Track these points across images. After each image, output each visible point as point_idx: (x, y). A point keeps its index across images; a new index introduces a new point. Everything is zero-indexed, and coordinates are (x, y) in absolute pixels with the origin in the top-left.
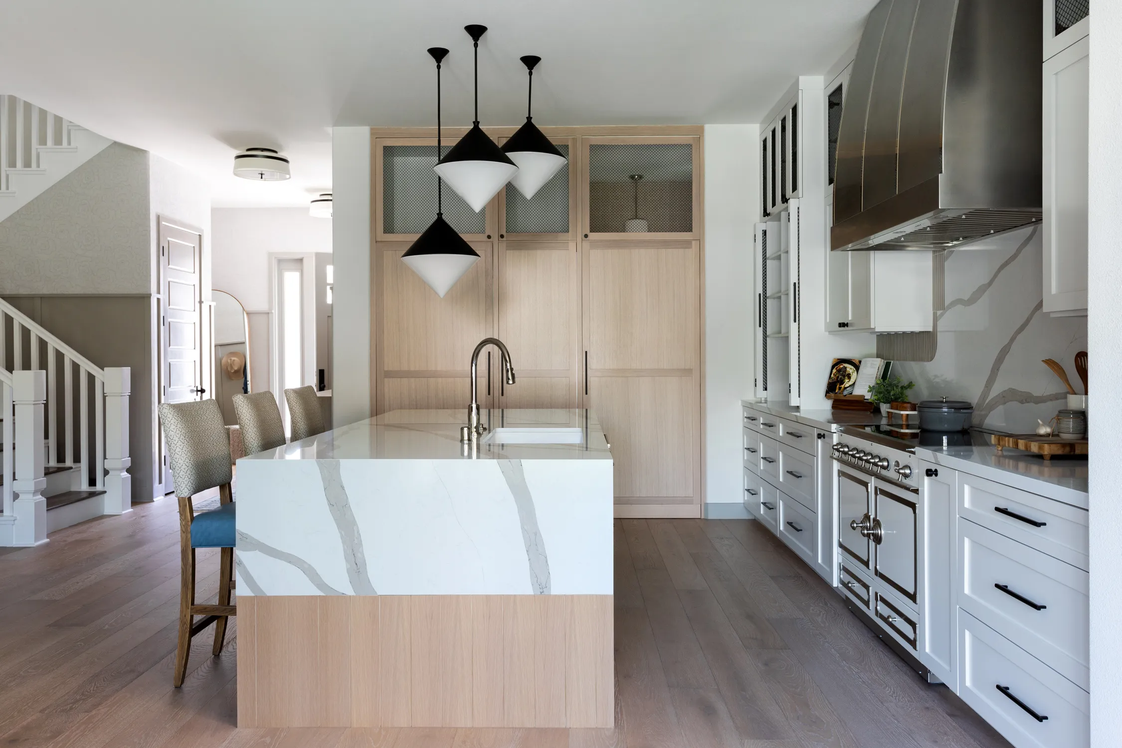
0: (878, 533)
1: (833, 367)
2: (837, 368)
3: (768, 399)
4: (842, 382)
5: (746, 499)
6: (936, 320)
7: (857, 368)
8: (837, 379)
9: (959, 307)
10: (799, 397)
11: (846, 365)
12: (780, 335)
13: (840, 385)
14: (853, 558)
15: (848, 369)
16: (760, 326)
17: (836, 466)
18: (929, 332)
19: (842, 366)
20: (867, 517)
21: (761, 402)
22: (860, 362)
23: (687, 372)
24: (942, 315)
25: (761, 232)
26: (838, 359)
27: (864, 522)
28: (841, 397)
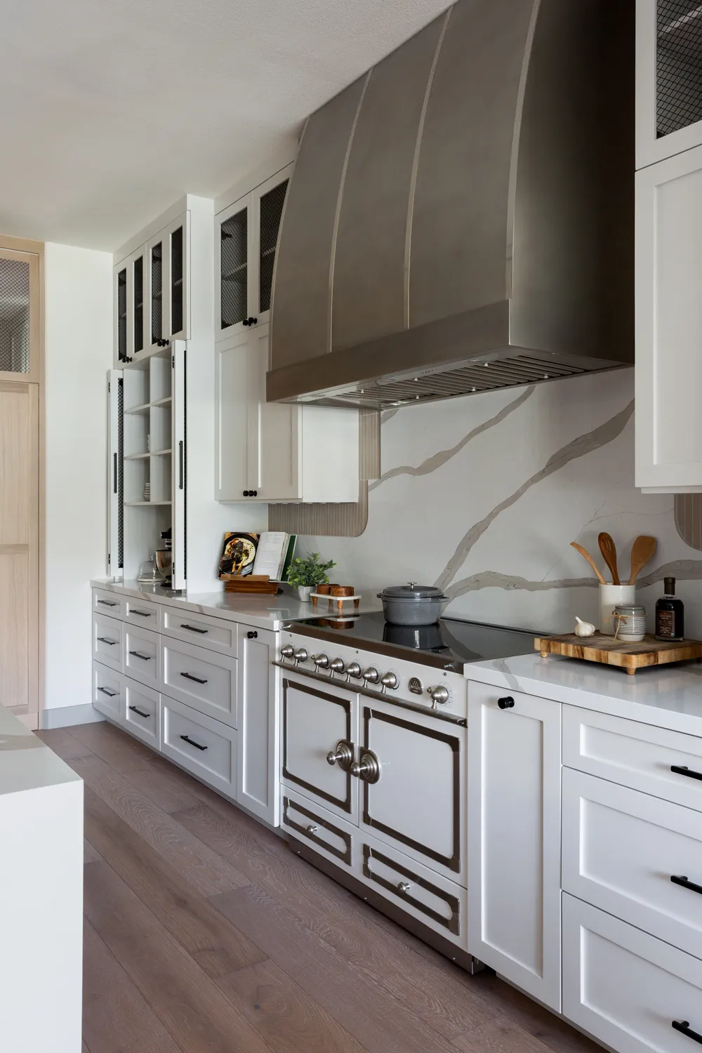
0: (374, 768)
1: (226, 542)
2: (231, 544)
3: (125, 578)
4: (239, 561)
5: (96, 698)
6: (365, 489)
7: (256, 544)
8: (233, 557)
9: (405, 477)
10: (185, 578)
11: (242, 540)
12: (147, 503)
13: (237, 563)
14: (308, 791)
15: (245, 545)
16: (115, 491)
17: (278, 674)
18: (353, 503)
19: (237, 541)
20: (347, 744)
21: (114, 582)
22: (258, 536)
23: (20, 548)
24: (375, 485)
25: (118, 381)
26: (232, 533)
27: (344, 752)
28: (240, 577)
